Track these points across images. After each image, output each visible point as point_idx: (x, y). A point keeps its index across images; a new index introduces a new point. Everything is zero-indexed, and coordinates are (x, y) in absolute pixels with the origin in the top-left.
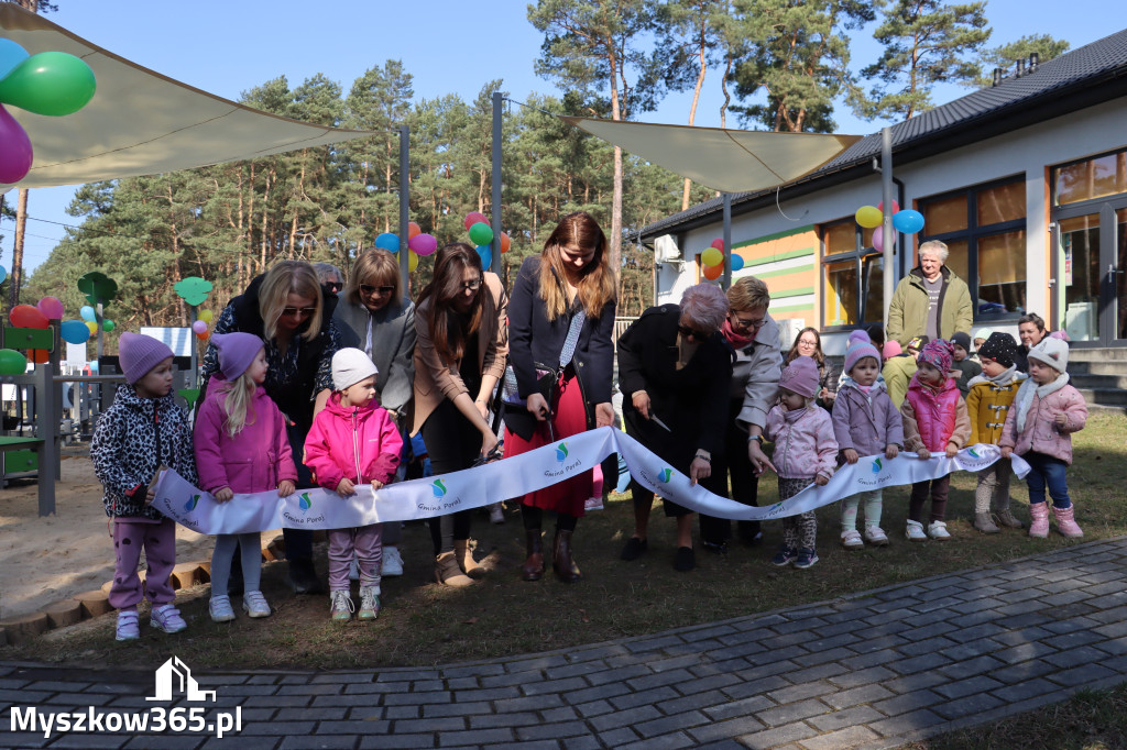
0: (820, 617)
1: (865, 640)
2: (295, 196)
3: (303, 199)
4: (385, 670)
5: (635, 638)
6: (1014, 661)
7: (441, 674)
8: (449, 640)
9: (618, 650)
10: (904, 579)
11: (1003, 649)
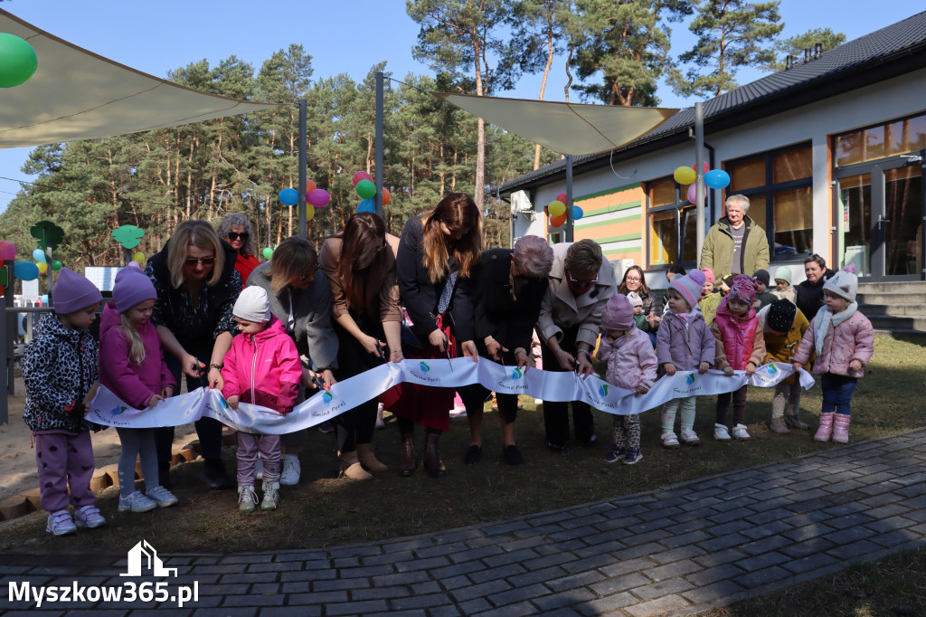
0: (643, 504)
1: (679, 523)
2: (213, 159)
3: (220, 161)
4: (282, 552)
5: (491, 523)
6: (800, 539)
7: (329, 554)
8: (336, 527)
9: (477, 533)
10: (712, 472)
11: (792, 529)
